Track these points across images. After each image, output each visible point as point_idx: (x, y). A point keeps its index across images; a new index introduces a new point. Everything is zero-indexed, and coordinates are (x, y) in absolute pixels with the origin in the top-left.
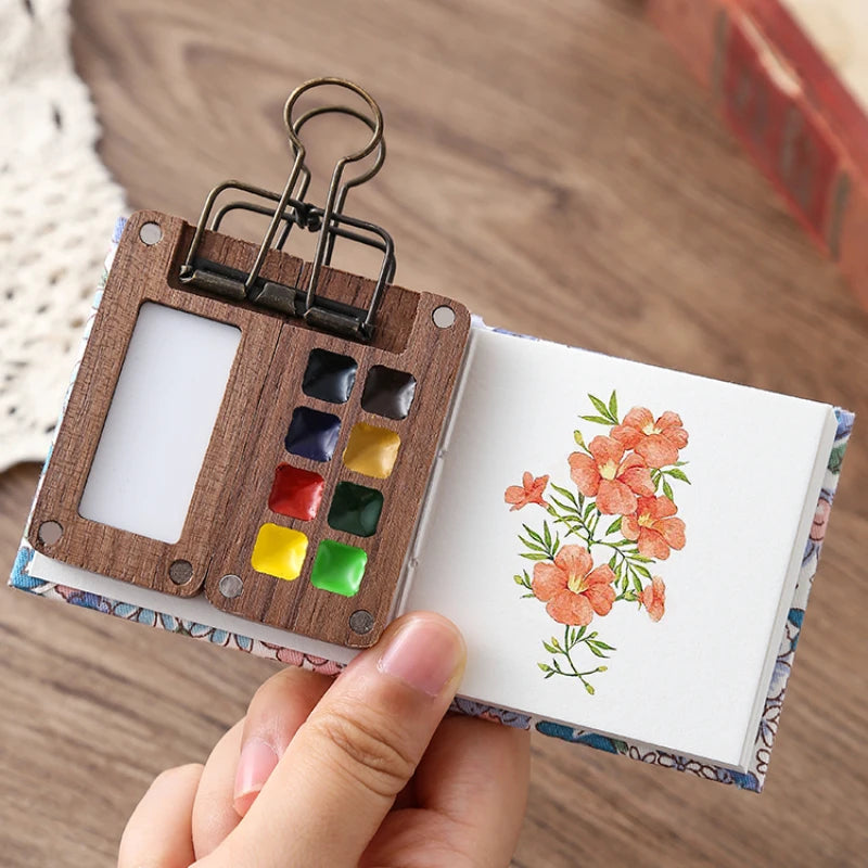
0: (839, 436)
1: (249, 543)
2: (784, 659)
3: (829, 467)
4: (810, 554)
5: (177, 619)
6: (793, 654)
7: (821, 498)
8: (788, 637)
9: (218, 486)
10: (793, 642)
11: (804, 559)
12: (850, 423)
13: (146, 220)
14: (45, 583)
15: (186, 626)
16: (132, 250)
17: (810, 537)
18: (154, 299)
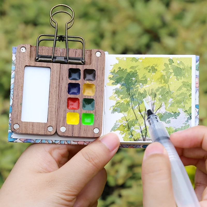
0: (197, 62)
1: (65, 118)
2: (197, 117)
3: (196, 70)
4: (197, 91)
5: (51, 140)
6: (198, 115)
7: (196, 77)
8: (197, 112)
9: (54, 106)
10: (198, 112)
11: (196, 92)
12: (198, 58)
13: (21, 47)
14: (17, 139)
15: (54, 141)
16: (20, 54)
17: (196, 87)
18: (28, 65)
